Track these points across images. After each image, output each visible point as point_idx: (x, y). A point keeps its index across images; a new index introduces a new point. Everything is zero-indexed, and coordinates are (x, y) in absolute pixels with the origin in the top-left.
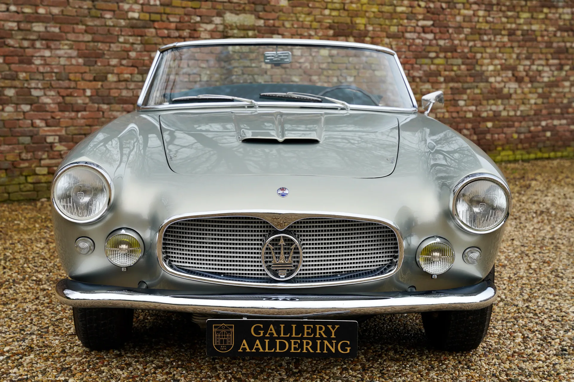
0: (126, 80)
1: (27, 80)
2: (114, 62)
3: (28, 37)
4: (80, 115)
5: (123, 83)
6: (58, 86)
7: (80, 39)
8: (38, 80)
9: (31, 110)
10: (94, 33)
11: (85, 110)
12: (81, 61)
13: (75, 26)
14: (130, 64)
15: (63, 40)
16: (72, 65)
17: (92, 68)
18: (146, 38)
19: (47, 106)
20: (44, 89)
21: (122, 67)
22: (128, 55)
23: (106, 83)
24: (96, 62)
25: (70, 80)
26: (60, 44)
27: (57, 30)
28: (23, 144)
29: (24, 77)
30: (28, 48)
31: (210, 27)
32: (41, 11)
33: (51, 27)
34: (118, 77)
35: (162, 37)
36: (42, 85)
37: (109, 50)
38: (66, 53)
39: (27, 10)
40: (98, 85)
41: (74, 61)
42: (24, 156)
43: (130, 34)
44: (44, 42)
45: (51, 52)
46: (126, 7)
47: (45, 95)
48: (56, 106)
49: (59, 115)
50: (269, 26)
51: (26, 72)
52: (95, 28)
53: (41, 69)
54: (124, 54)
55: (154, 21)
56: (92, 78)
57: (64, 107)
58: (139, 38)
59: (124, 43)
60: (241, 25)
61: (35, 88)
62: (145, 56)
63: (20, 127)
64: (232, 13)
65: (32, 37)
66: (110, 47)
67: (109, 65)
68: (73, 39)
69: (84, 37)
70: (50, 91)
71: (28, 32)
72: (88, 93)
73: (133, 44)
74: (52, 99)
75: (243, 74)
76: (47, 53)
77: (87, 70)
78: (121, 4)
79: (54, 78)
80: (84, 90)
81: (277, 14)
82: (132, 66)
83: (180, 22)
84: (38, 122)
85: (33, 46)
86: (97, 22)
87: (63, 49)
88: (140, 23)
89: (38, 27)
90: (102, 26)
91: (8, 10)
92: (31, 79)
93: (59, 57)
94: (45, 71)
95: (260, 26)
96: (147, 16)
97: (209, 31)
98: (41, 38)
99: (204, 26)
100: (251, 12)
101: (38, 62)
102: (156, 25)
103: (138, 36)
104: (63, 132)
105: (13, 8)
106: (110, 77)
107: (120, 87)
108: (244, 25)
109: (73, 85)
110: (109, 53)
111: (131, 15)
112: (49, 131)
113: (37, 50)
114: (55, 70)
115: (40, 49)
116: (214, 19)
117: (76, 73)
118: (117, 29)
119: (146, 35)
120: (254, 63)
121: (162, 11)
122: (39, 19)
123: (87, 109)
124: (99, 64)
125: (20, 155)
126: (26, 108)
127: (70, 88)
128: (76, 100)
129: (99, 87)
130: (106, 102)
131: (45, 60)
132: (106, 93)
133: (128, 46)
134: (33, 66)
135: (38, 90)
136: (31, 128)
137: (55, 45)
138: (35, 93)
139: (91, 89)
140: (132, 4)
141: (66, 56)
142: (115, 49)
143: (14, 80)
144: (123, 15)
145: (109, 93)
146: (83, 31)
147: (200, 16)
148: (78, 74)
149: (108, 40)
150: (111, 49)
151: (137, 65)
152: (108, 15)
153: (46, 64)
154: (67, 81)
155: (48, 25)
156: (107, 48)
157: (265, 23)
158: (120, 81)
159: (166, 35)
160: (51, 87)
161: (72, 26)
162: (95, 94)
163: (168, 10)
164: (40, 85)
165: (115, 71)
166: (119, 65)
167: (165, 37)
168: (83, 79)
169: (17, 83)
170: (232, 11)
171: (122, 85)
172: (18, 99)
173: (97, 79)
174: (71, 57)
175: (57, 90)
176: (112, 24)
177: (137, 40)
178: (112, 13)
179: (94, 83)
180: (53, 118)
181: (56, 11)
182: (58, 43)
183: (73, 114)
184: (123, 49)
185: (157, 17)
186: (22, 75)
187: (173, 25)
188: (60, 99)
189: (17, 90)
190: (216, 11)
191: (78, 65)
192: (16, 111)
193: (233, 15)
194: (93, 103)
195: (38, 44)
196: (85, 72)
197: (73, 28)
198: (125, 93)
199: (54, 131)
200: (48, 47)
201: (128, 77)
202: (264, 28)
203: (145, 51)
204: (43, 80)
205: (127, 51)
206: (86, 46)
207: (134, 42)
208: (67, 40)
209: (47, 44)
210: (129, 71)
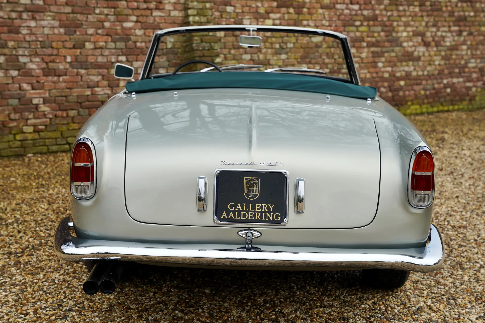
0: (101, 48)
1: (15, 48)
2: (91, 31)
3: (16, 9)
4: (61, 79)
5: (99, 50)
6: (42, 53)
7: (62, 11)
8: (25, 48)
9: (19, 75)
10: (74, 6)
11: (66, 75)
12: (62, 30)
14: (105, 33)
15: (47, 12)
16: (54, 34)
17: (72, 37)
18: (119, 9)
19: (33, 71)
20: (30, 56)
21: (98, 36)
22: (103, 25)
23: (84, 51)
24: (75, 32)
25: (52, 47)
26: (44, 15)
27: (41, 3)
28: (12, 105)
29: (12, 46)
30: (16, 19)
34: (95, 45)
35: (133, 9)
36: (28, 52)
37: (86, 21)
38: (49, 24)
40: (77, 52)
41: (56, 31)
42: (12, 116)
43: (105, 6)
44: (30, 14)
45: (36, 23)
47: (31, 61)
48: (41, 71)
49: (43, 79)
51: (14, 41)
52: (74, 1)
53: (28, 38)
54: (100, 24)
56: (71, 46)
57: (47, 72)
58: (113, 10)
59: (100, 14)
61: (22, 55)
62: (117, 26)
63: (9, 90)
65: (19, 9)
66: (87, 18)
67: (86, 34)
68: (56, 11)
69: (65, 9)
70: (36, 57)
71: (16, 5)
72: (69, 59)
73: (107, 15)
74: (37, 65)
75: (202, 41)
76: (33, 24)
77: (68, 39)
79: (39, 46)
80: (65, 57)
82: (107, 35)
84: (25, 86)
85: (20, 17)
87: (47, 20)
89: (25, 0)
92: (19, 47)
93: (44, 27)
94: (31, 40)
97: (172, 3)
98: (27, 10)
101: (24, 31)
103: (112, 8)
104: (47, 95)
106: (88, 45)
107: (96, 54)
109: (55, 52)
110: (87, 23)
112: (34, 94)
113: (24, 21)
114: (40, 39)
115: (26, 20)
117: (58, 41)
118: (94, 1)
119: (118, 7)
123: (68, 74)
124: (78, 33)
125: (9, 115)
126: (14, 73)
127: (52, 55)
128: (58, 66)
129: (78, 53)
130: (84, 67)
131: (31, 30)
132: (83, 59)
133: (103, 17)
134: (20, 35)
135: (25, 57)
136: (19, 92)
137: (39, 16)
138: (22, 60)
139: (71, 56)
141: (49, 26)
142: (92, 20)
143: (4, 48)
145: (87, 59)
146: (64, 4)
148: (59, 43)
149: (86, 12)
150: (88, 20)
151: (111, 34)
153: (31, 34)
154: (50, 49)
156: (85, 19)
158: (96, 48)
159: (136, 7)
160: (36, 54)
162: (74, 60)
164: (26, 53)
165: (92, 40)
166: (95, 34)
167: (135, 9)
168: (64, 47)
169: (6, 51)
171: (98, 52)
172: (7, 65)
173: (76, 46)
174: (54, 27)
175: (41, 57)
177: (111, 11)
179: (73, 50)
180: (38, 82)
182: (42, 14)
183: (56, 78)
184: (99, 19)
186: (11, 44)
188: (44, 65)
189: (6, 57)
191: (60, 34)
192: (6, 76)
194: (73, 68)
195: (25, 16)
196: (66, 41)
197: (56, 1)
198: (100, 59)
199: (39, 94)
200: (34, 18)
201: (103, 45)
203: (118, 21)
204: (30, 48)
205: (102, 22)
206: (67, 17)
207: (108, 13)
208: (51, 11)
209: (33, 15)
210: (104, 40)
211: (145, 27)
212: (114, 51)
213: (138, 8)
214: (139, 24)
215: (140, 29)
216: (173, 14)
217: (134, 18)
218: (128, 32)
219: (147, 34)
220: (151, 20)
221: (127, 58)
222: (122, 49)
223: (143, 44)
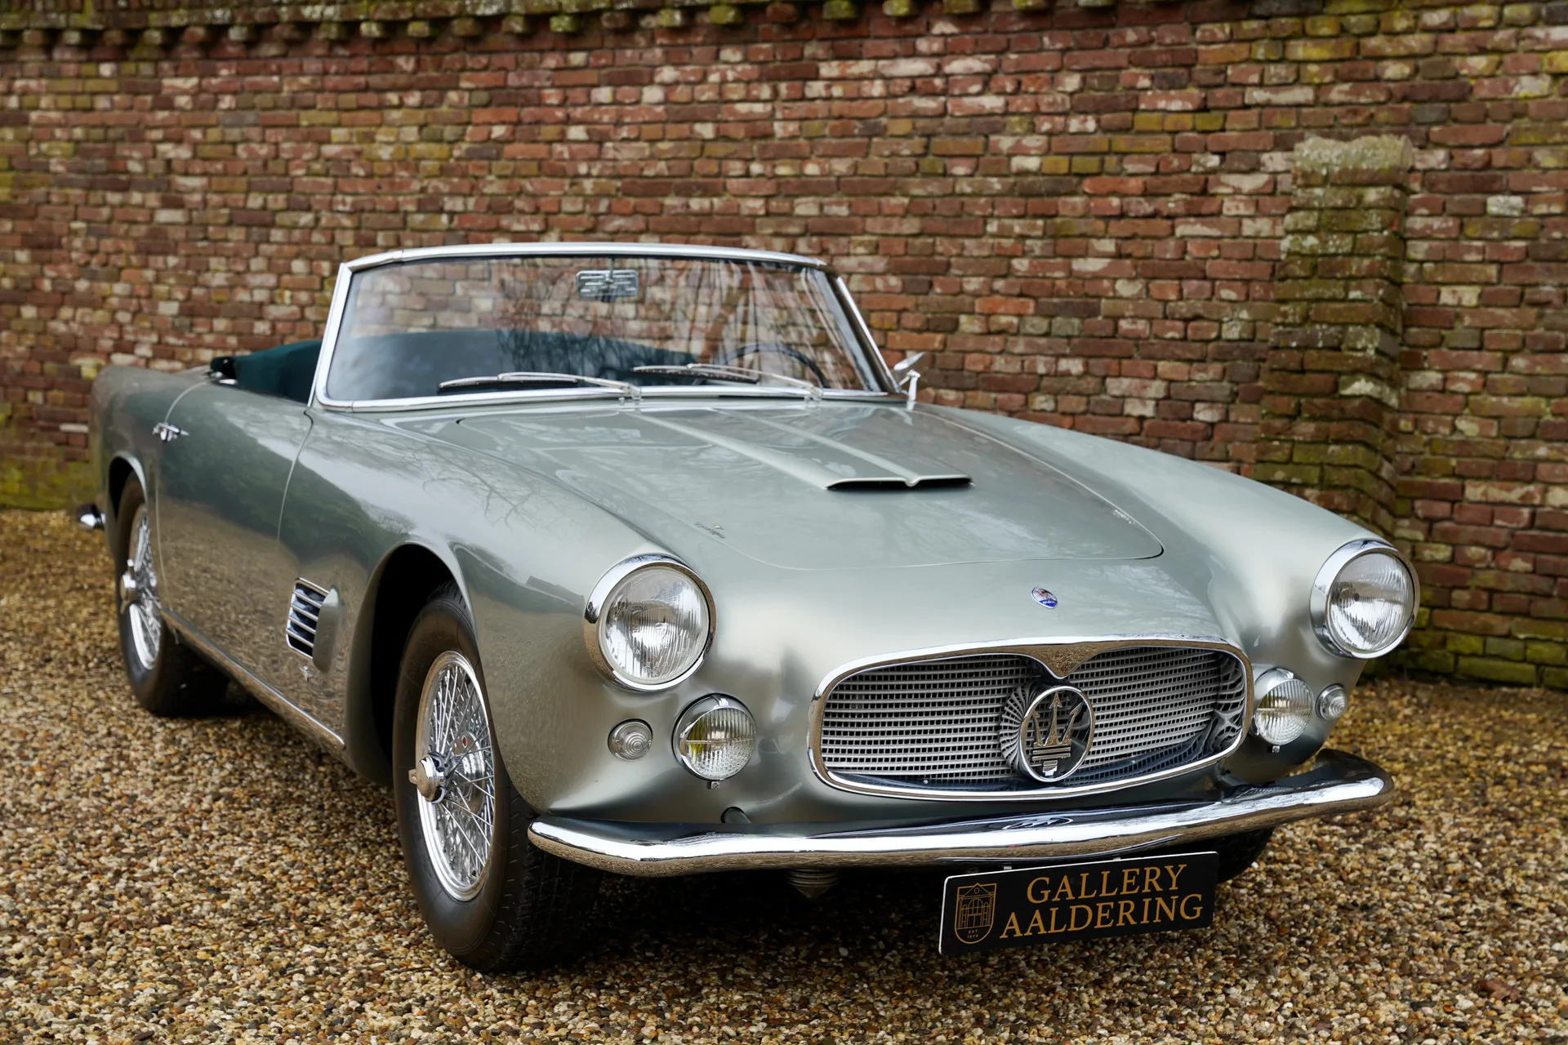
0: (1003, 332)
2: (973, 284)
3: (785, 230)
5: (997, 339)
7: (893, 231)
10: (926, 215)
12: (894, 281)
13: (883, 200)
14: (1017, 291)
15: (856, 234)
16: (875, 291)
17: (921, 299)
18: (1058, 220)
21: (995, 298)
22: (1010, 266)
23: (957, 337)
24: (931, 285)
26: (849, 242)
27: (843, 211)
31: (1249, 183)
32: (811, 169)
33: (830, 204)
34: (987, 322)
35: (1107, 218)
37: (959, 255)
38: (860, 264)
39: (783, 170)
40: (933, 340)
41: (879, 283)
43: (1014, 211)
44: (815, 239)
46: (1005, 143)
50: (1465, 168)
52: (929, 202)
54: (999, 265)
55: (1082, 176)
56: (919, 325)
58: (1040, 222)
59: (1000, 235)
60: (1344, 171)
62: (1056, 268)
64: (1327, 136)
65: (790, 230)
66: (964, 246)
67: (962, 292)
68: (879, 231)
69: (901, 224)
71: (784, 219)
73: (1023, 237)
77: (909, 305)
78: (993, 138)
80: (903, 353)
81: (1509, 127)
82: (1021, 295)
83: (1156, 173)
86: (934, 187)
87: (856, 255)
88: (1042, 183)
89: (806, 207)
90: (945, 196)
91: (747, 175)
95: (1432, 170)
96: (1062, 165)
97: (1250, 194)
98: (809, 231)
99: (1234, 180)
100: (1400, 127)
102: (1087, 185)
103: (1036, 216)
105: (756, 168)
106: (968, 324)
107: (990, 349)
108: (1356, 171)
110: (961, 261)
111: (1018, 162)
116: (1265, 157)
117: (882, 310)
118: (982, 200)
119: (1057, 214)
120: (1359, 288)
121: (1105, 148)
122: (804, 187)
124: (938, 290)
129: (937, 345)
130: (954, 384)
132: (952, 361)
133: (1007, 243)
137: (837, 245)
139: (918, 351)
140: (1024, 134)
141: (862, 270)
142: (976, 253)
144: (999, 165)
145: (963, 360)
146: (901, 211)
147: (1222, 154)
148: (888, 314)
149: (959, 231)
150: (966, 253)
151: (1033, 292)
152: (960, 170)
155: (826, 200)
156: (954, 251)
157: (1451, 157)
158: (988, 333)
159: (1117, 212)
161: (876, 200)
163: (1121, 142)
165: (977, 309)
166: (986, 292)
167: (1114, 217)
168: (900, 327)
170: (1327, 131)
171: (994, 343)
173: (933, 326)
174: (873, 274)
176: (968, 190)
177: (1034, 227)
178: (972, 161)
179: (924, 336)
181: (841, 166)
182: (843, 240)
184: (996, 251)
185: (1092, 164)
187: (1135, 184)
190: (1271, 133)
191: (889, 291)
193: (1331, 142)
195: (802, 246)
196: (905, 310)
197: (880, 205)
198: (1000, 364)
200: (824, 252)
201: (1011, 324)
202: (1447, 175)
203: (1055, 256)
205: (1010, 257)
206: (906, 245)
207: (1026, 232)
208: (864, 232)
209: (821, 243)
210: (1011, 309)
211: (1149, 271)
212: (1043, 341)
213: (1122, 215)
214: (1128, 262)
215: (1131, 279)
216: (1249, 228)
217: (1109, 246)
218: (1090, 288)
219: (1155, 292)
220: (1169, 250)
221: (1086, 365)
222: (1069, 337)
223: (1141, 325)
